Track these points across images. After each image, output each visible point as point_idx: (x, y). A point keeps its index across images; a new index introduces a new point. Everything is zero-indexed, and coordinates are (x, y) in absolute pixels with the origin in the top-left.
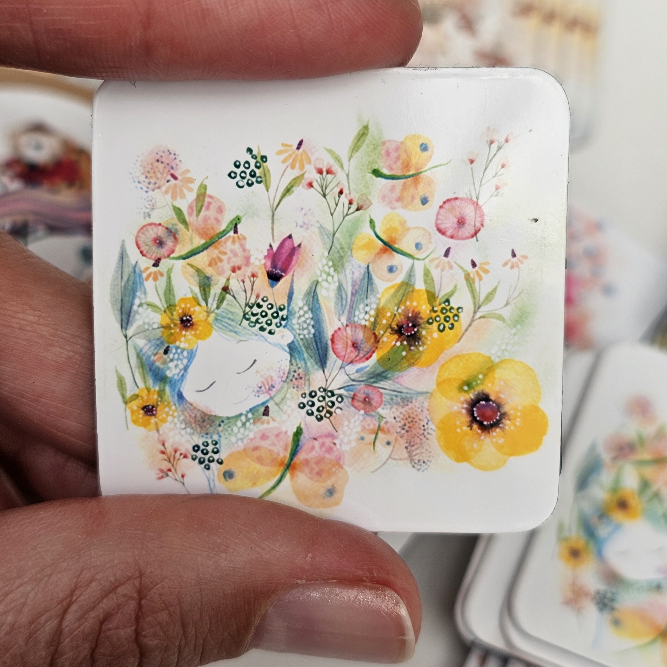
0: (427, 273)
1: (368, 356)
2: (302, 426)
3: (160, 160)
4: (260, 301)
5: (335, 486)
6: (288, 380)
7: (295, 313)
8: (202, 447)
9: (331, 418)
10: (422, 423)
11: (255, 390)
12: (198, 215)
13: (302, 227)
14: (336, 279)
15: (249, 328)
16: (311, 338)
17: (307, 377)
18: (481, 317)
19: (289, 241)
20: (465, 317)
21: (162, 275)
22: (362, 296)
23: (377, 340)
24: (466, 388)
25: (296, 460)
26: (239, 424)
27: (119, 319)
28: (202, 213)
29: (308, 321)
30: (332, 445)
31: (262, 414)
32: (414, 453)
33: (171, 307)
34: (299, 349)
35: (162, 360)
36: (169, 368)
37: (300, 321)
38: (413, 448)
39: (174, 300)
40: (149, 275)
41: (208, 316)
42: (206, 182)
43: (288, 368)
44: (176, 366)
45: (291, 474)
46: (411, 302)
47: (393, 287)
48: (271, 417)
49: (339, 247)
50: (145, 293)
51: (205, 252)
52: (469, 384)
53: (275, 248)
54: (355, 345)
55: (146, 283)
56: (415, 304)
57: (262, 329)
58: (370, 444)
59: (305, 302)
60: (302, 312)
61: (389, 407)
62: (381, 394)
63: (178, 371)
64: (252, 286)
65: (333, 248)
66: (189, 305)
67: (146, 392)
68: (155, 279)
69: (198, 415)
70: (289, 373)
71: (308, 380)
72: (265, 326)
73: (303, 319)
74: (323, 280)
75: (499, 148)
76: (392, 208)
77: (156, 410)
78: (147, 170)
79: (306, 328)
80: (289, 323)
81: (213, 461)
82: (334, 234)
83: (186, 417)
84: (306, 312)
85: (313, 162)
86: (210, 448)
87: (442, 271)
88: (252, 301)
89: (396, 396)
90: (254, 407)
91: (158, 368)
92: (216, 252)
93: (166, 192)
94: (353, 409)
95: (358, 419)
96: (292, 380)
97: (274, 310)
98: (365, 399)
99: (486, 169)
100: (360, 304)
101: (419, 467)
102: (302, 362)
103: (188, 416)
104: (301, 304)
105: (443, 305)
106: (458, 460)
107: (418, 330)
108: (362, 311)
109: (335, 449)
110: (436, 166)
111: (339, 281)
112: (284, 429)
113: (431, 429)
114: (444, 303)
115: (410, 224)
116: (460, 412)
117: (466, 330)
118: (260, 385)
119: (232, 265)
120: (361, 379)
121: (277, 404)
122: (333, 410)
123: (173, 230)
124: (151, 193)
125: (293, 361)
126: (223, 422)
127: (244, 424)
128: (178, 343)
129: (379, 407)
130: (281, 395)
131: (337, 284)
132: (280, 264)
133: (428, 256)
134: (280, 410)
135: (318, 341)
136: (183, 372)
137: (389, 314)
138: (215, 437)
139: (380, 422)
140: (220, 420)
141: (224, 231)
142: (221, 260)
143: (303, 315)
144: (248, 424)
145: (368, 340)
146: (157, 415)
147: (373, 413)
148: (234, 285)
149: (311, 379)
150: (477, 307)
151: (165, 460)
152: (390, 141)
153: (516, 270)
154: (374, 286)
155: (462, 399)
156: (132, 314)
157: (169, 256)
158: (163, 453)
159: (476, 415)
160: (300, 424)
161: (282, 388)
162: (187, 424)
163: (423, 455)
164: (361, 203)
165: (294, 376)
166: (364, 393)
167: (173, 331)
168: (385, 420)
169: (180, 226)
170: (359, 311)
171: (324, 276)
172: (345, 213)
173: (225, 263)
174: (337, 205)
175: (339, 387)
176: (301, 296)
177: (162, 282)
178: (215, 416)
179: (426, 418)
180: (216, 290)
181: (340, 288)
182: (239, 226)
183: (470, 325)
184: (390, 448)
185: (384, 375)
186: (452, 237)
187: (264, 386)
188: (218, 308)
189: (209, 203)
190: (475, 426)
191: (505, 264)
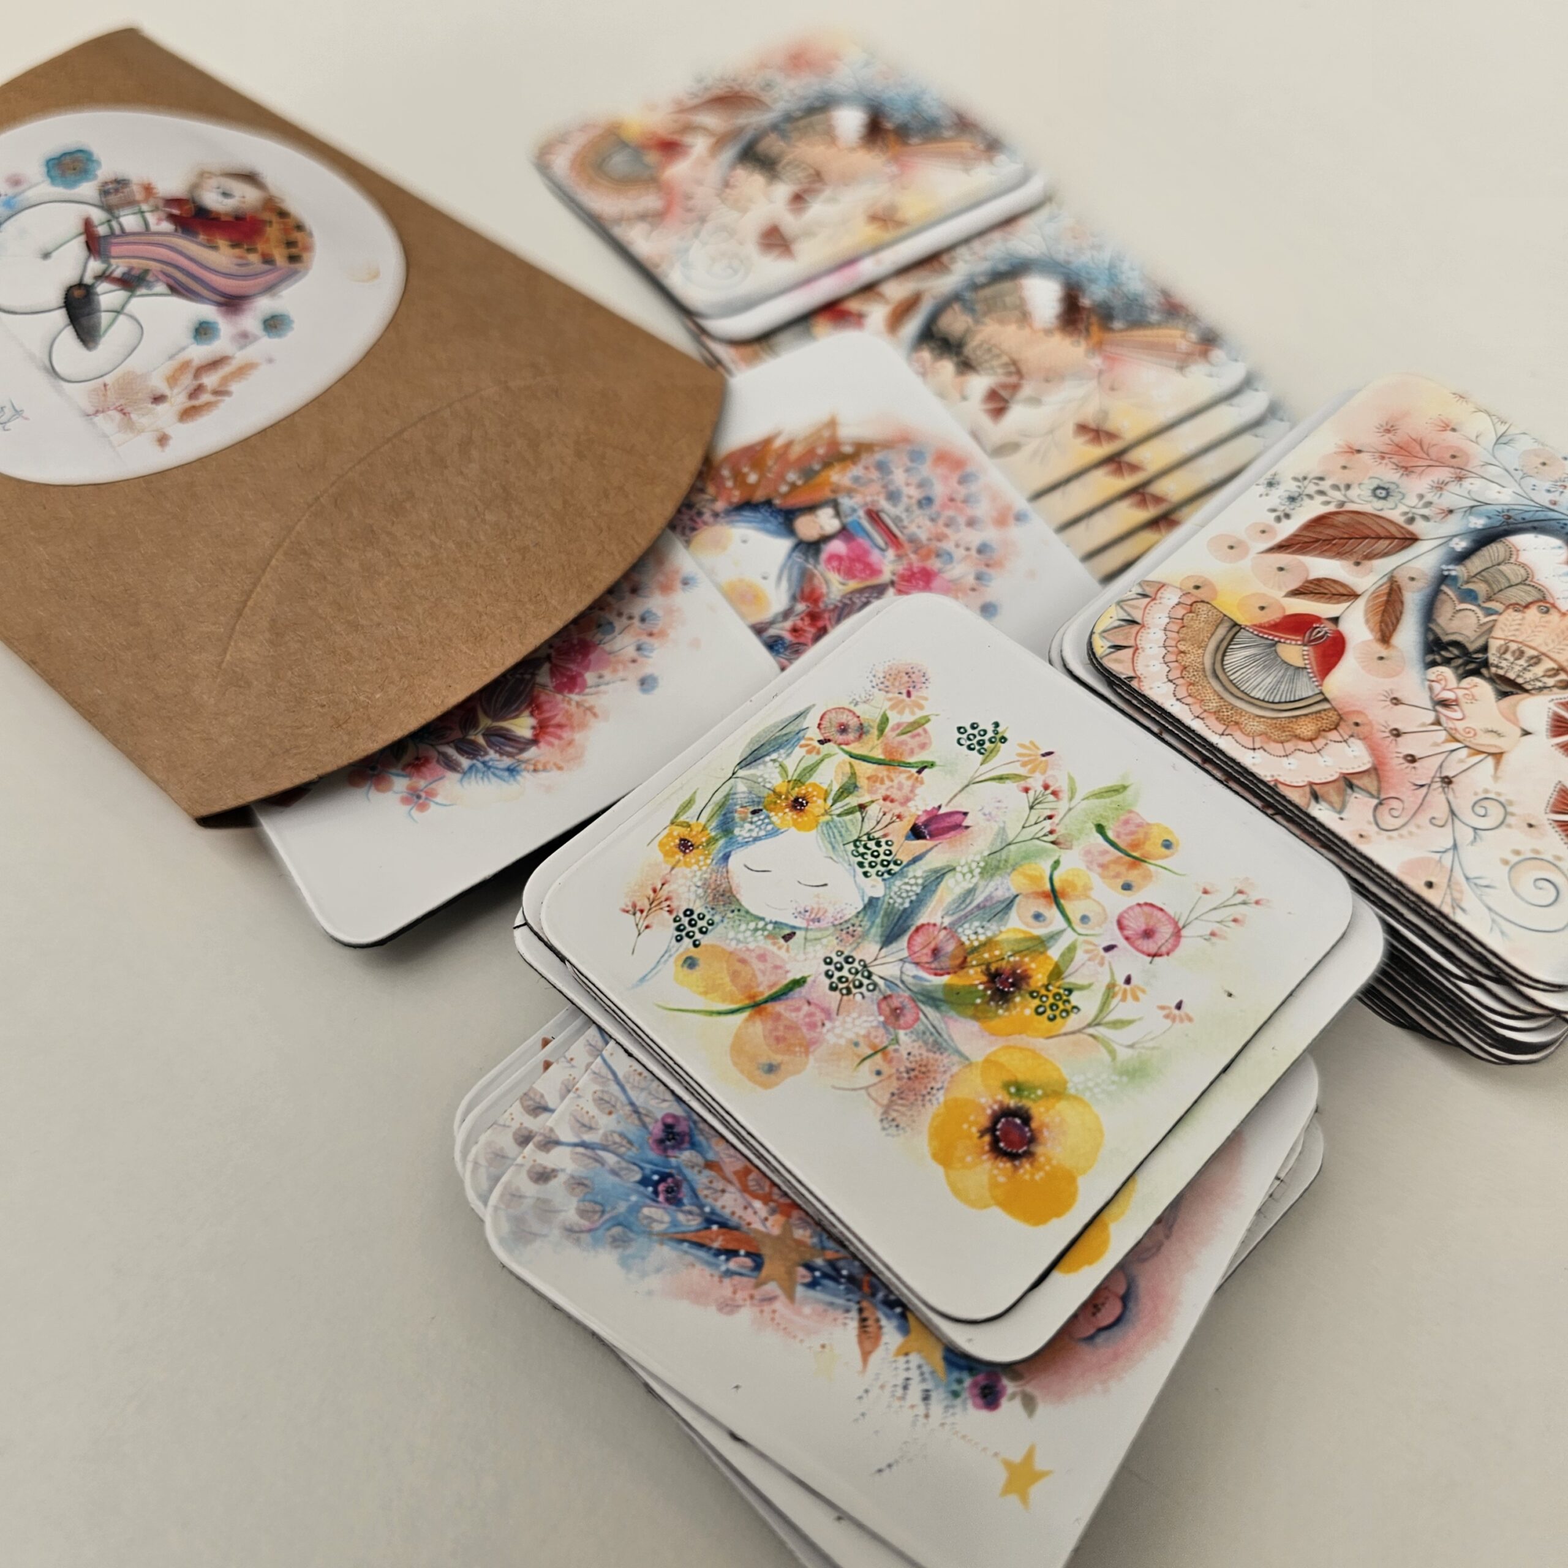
0: (1071, 949)
1: (939, 972)
2: (809, 980)
3: (910, 674)
4: (883, 841)
5: (783, 1067)
6: (839, 927)
7: (906, 877)
8: (695, 916)
9: (845, 998)
10: (933, 1084)
11: (799, 910)
12: (899, 735)
13: (985, 814)
14: (974, 880)
15: (850, 854)
16: (899, 910)
17: (860, 940)
18: (1092, 1036)
19: (961, 817)
20: (1073, 1022)
21: (818, 753)
22: (986, 916)
23: (963, 965)
24: (1013, 1090)
25: (770, 1006)
26: (752, 925)
27: (744, 757)
28: (904, 737)
29: (911, 894)
30: (820, 1024)
31: (783, 935)
32: (896, 1107)
33: (799, 782)
34: (877, 909)
35: (743, 815)
36: (742, 826)
37: (904, 887)
38: (900, 1102)
39: (808, 779)
40: (807, 745)
41: (823, 815)
42: (932, 718)
43: (849, 916)
44: (750, 830)
45: (750, 1017)
46: (1032, 961)
47: (1024, 932)
48: (788, 946)
49: (1004, 857)
50: (789, 755)
51: (875, 766)
52: (1020, 1089)
53: (942, 811)
54: (936, 952)
55: (797, 749)
56: (1033, 966)
57: (861, 865)
58: (859, 1056)
59: (925, 875)
60: (912, 881)
61: (914, 1037)
62: (917, 1019)
63: (747, 835)
64: (890, 824)
65: (998, 854)
66: (815, 793)
67: (700, 828)
68: (809, 752)
69: (724, 886)
70: (846, 922)
71: (859, 944)
72: (866, 864)
73: (908, 888)
74: (961, 872)
75: (1244, 903)
76: (1088, 867)
77: (691, 851)
78: (890, 672)
79: (902, 898)
80: (892, 880)
81: (691, 937)
82: (1010, 844)
83: (711, 878)
84: (916, 884)
85: (1046, 775)
86: (701, 923)
87: (1089, 960)
88: (876, 835)
89: (932, 1034)
90: (781, 923)
91: (733, 819)
92: (885, 773)
93: (890, 699)
94: (875, 1007)
95: (871, 1022)
96: (842, 930)
97: (889, 858)
98: (896, 1009)
99: (1215, 909)
100: (977, 920)
101: (886, 1126)
102: (869, 924)
103: (714, 877)
104: (919, 873)
105: (1061, 991)
106: (935, 1156)
107: (1013, 993)
108: (973, 928)
109: (818, 1030)
110: (1165, 869)
111: (976, 885)
112: (788, 967)
113: (937, 1099)
114: (1065, 990)
115: (1093, 894)
116: (984, 1109)
117: (1065, 1034)
118: (807, 909)
119: (888, 793)
120: (911, 987)
121: (806, 939)
122: (854, 991)
123: (865, 730)
124: (876, 690)
125: (861, 915)
126: (739, 910)
127: (756, 930)
128: (772, 814)
129: (904, 1028)
130: (818, 935)
131: (971, 886)
132: (933, 827)
133: (1086, 935)
134: (802, 946)
135: (904, 918)
136: (751, 839)
137: (997, 953)
138: (717, 918)
139: (890, 1044)
140: (738, 907)
141: (909, 763)
142: (882, 782)
143: (911, 885)
144: (760, 933)
145: (953, 957)
146: (687, 856)
147: (892, 1030)
148: (873, 811)
149: (861, 945)
150: (1096, 1022)
151: (649, 899)
152: (1138, 814)
153: (1168, 1022)
154: (1006, 917)
155: (999, 1097)
156: (758, 762)
157: (840, 744)
158: (655, 891)
159: (999, 1126)
160: (809, 976)
161: (826, 929)
162: (706, 885)
163: (904, 1119)
164: (1061, 840)
165: (848, 928)
166: (902, 1003)
167: (779, 801)
168: (897, 1047)
169: (875, 732)
170: (970, 926)
171: (965, 870)
172: (1037, 836)
173: (884, 787)
174: (1036, 823)
175: (882, 975)
176: (926, 868)
177: (813, 758)
178: (738, 900)
179: (943, 1082)
180: (853, 801)
181: (971, 891)
182: (926, 771)
183: (1073, 1033)
184: (876, 1079)
185: (939, 1003)
186: (1127, 938)
187: (811, 913)
188: (839, 815)
189: (918, 735)
190: (987, 1138)
191: (1162, 1008)
